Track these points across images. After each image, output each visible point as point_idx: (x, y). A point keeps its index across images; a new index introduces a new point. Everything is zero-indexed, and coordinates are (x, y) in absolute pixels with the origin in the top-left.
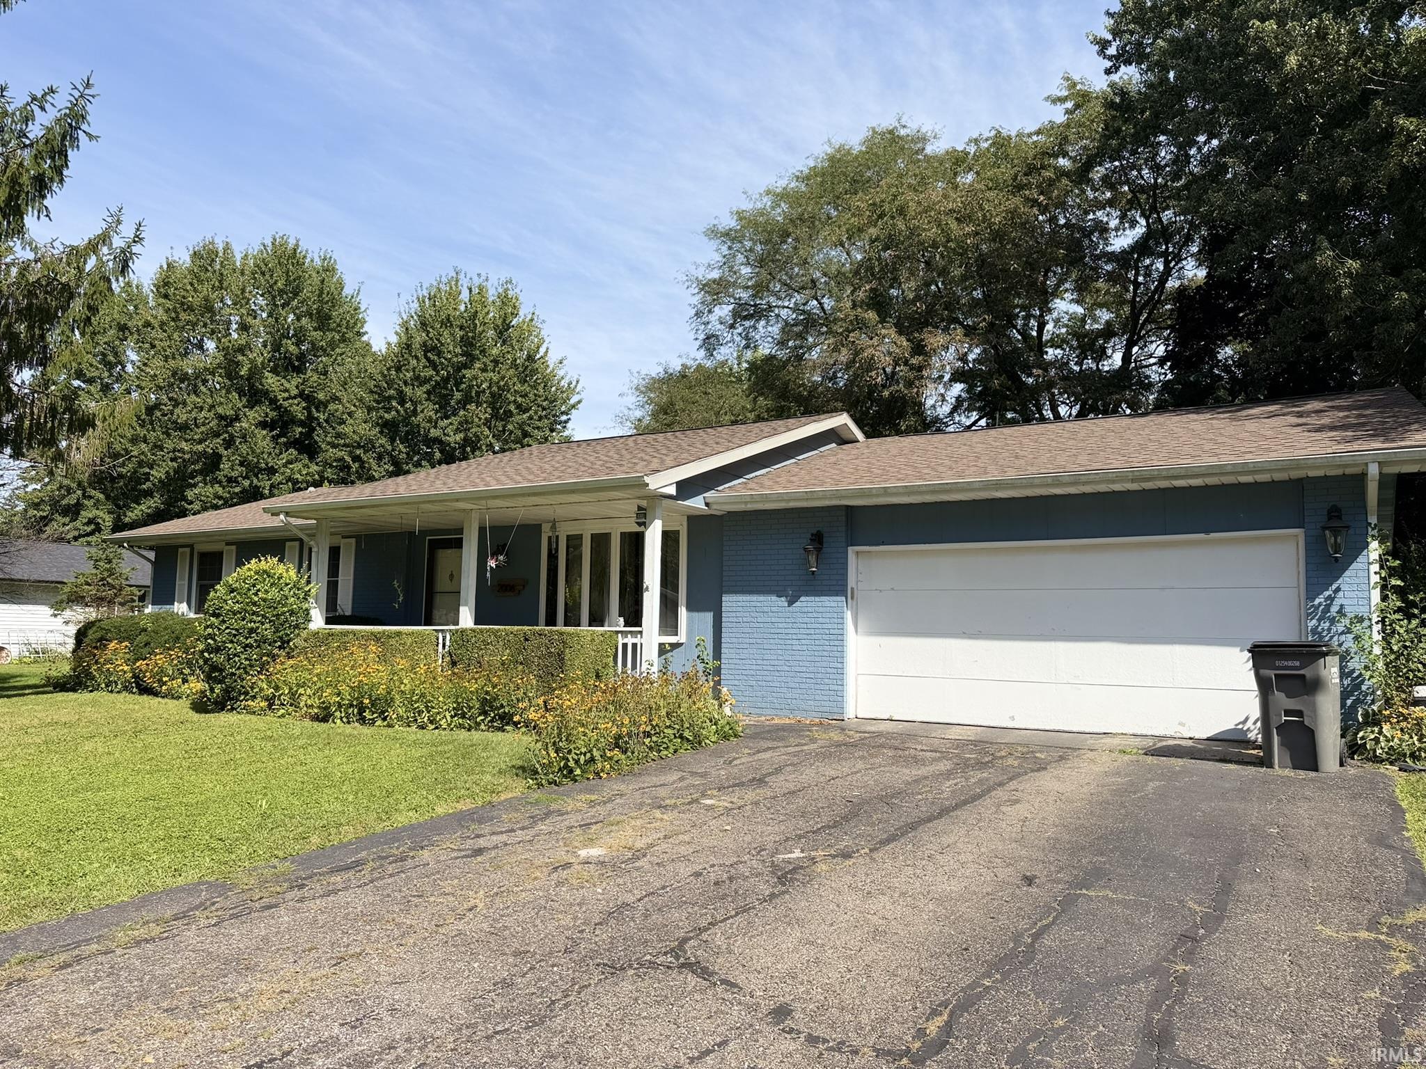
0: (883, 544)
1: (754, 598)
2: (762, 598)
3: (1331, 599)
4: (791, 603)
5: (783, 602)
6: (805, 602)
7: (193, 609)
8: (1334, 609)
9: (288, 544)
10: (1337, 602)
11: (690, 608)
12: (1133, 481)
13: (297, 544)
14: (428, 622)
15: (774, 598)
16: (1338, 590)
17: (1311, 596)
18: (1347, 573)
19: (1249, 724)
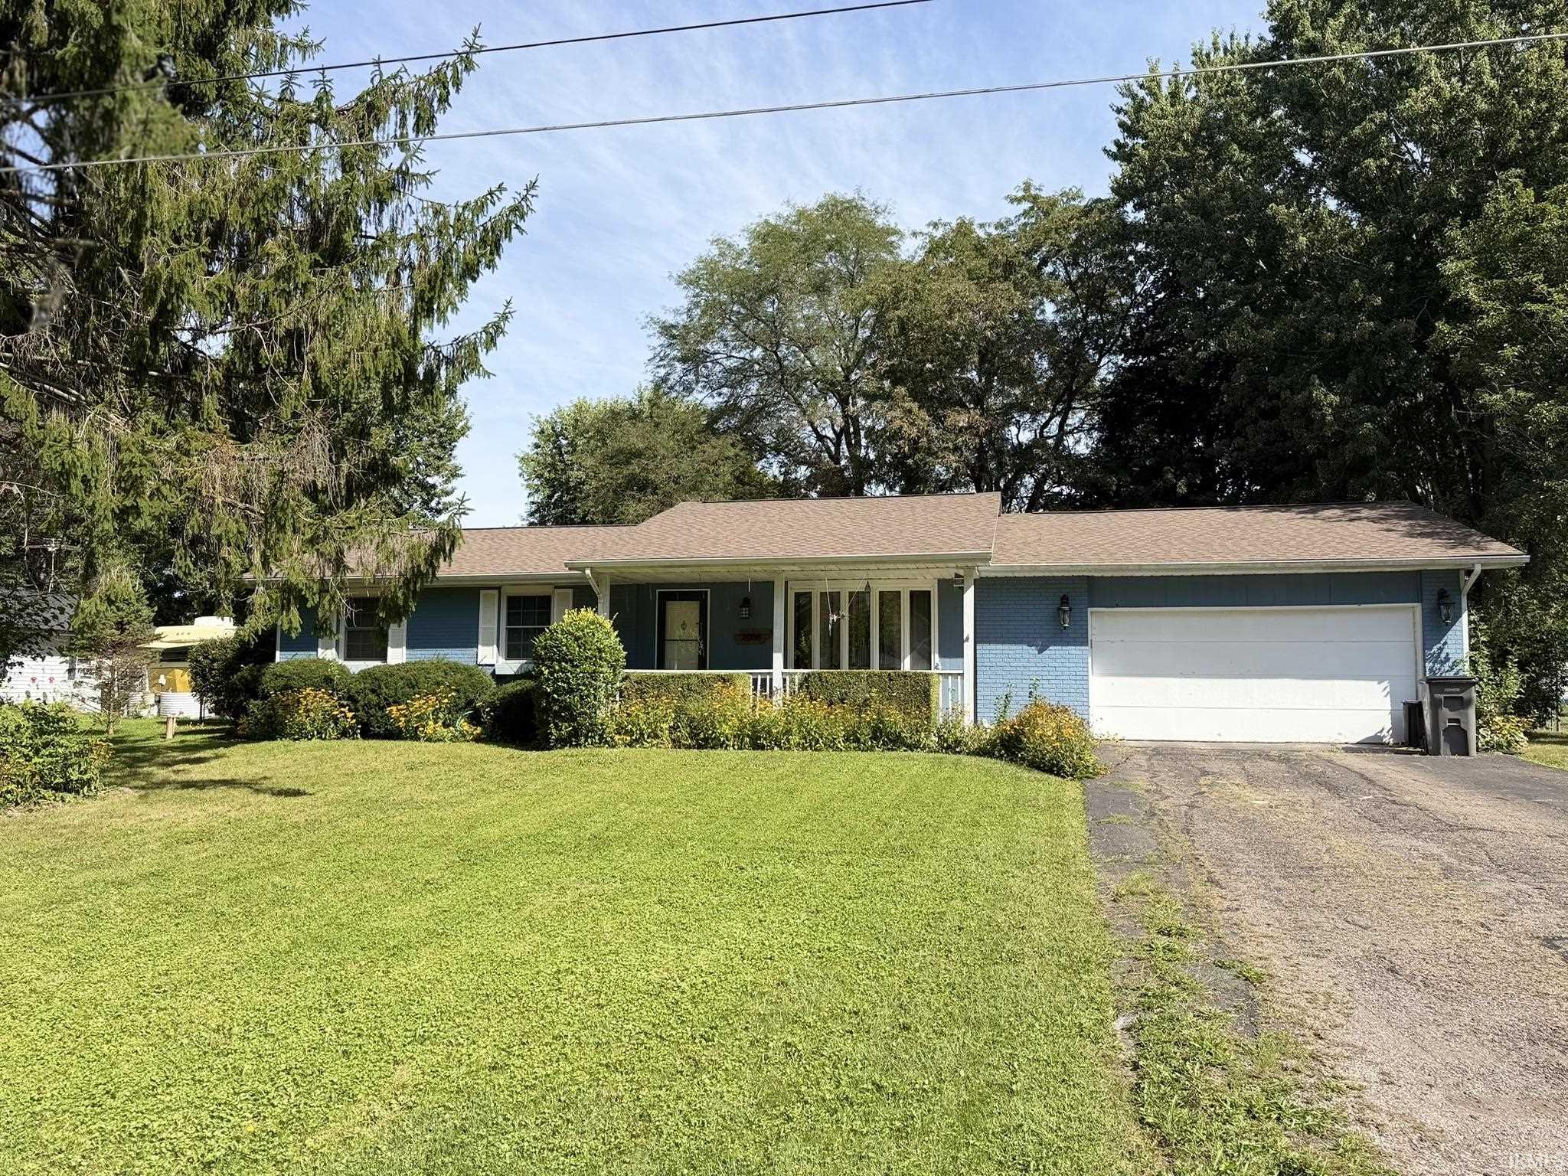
0: (1117, 606)
1: (1006, 647)
2: (1014, 647)
3: (1441, 649)
4: (1040, 652)
5: (1033, 650)
6: (1053, 650)
7: (342, 654)
8: (1443, 656)
9: (482, 592)
10: (1445, 651)
11: (942, 655)
12: (1324, 568)
13: (496, 592)
14: (661, 666)
15: (1025, 647)
16: (1445, 643)
17: (1427, 646)
18: (1450, 632)
19: (1384, 733)
